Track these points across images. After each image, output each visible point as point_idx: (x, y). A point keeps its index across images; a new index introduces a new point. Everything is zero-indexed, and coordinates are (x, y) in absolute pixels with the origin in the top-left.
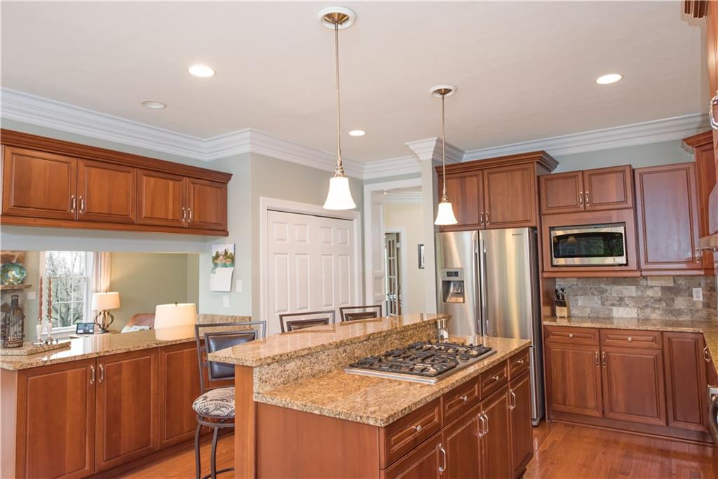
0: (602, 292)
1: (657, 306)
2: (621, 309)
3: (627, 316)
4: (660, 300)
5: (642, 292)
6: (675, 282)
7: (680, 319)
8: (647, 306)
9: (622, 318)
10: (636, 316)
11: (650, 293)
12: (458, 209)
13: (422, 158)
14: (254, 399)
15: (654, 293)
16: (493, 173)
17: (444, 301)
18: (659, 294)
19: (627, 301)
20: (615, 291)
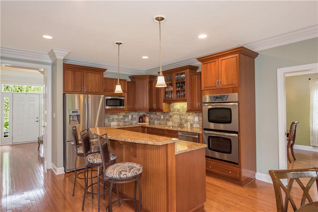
0: (108, 117)
1: (121, 121)
2: (113, 122)
4: (122, 119)
5: (118, 117)
6: (126, 114)
7: (126, 124)
8: (119, 121)
9: (113, 125)
10: (117, 124)
11: (120, 117)
12: (72, 84)
13: (57, 57)
14: (176, 154)
15: (121, 117)
16: (88, 72)
17: (70, 124)
18: (122, 117)
19: (115, 120)
20: (112, 117)
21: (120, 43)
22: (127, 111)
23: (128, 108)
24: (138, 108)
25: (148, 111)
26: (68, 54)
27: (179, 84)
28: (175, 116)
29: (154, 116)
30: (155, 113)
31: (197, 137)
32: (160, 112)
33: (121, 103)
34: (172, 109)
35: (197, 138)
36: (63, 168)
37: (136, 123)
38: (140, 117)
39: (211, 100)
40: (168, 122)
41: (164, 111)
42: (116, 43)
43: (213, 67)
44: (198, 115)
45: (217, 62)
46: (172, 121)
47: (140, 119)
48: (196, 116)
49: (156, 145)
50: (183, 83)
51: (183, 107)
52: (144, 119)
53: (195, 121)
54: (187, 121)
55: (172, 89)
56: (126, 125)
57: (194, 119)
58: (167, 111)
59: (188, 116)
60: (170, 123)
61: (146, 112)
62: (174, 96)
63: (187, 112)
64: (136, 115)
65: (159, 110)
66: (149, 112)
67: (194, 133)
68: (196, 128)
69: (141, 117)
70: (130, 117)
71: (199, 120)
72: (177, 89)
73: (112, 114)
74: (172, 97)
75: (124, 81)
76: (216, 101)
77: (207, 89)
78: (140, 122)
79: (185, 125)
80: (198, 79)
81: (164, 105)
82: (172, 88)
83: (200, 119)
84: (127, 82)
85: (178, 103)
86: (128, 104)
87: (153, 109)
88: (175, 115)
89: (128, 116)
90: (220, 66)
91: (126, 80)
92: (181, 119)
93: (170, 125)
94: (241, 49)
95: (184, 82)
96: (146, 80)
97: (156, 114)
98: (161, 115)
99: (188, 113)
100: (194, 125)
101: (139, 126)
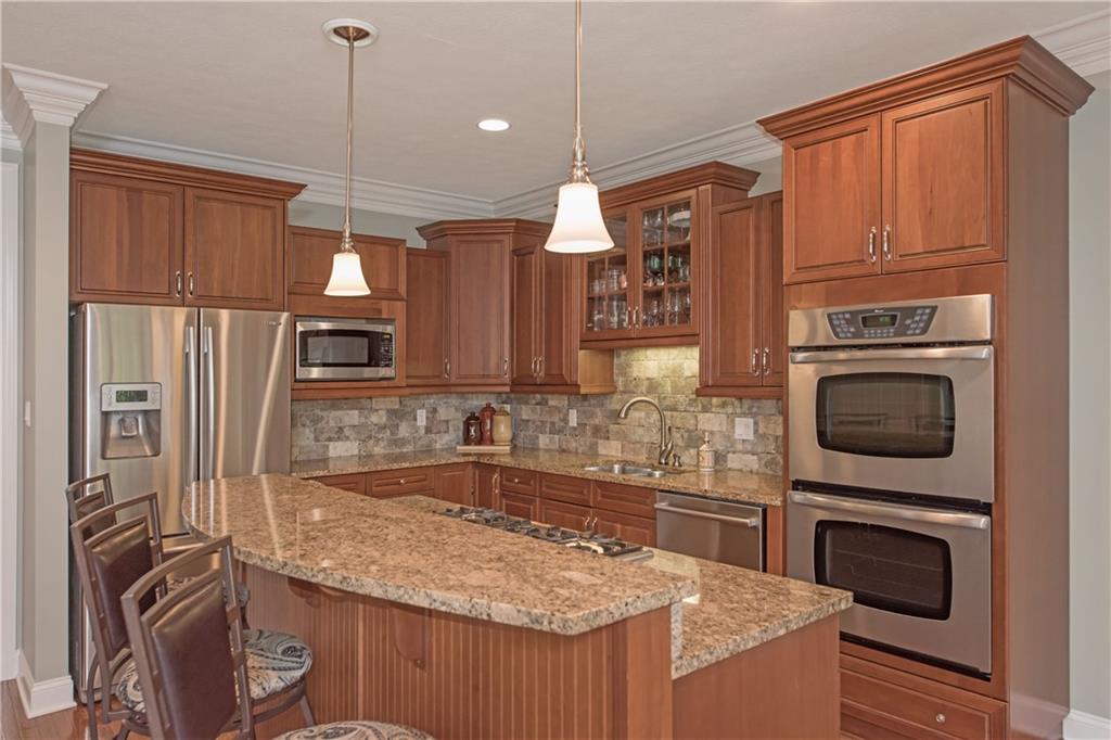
0: (316, 420)
1: (381, 436)
2: (339, 444)
3: (346, 454)
4: (385, 427)
5: (366, 418)
6: (400, 402)
7: (405, 450)
8: (370, 437)
9: (340, 457)
10: (356, 452)
11: (374, 419)
12: (119, 254)
13: (37, 115)
14: (675, 675)
15: (379, 418)
16: (208, 199)
17: (104, 457)
18: (384, 419)
19: (347, 432)
20: (332, 418)
21: (359, 30)
22: (407, 391)
23: (407, 377)
24: (460, 377)
25: (507, 389)
26: (97, 99)
27: (661, 257)
28: (636, 415)
29: (533, 411)
30: (538, 396)
31: (755, 521)
32: (565, 393)
33: (376, 350)
34: (620, 381)
35: (755, 528)
36: (68, 681)
37: (448, 444)
38: (469, 419)
39: (837, 335)
40: (600, 441)
41: (583, 391)
42: (336, 31)
43: (846, 160)
44: (750, 408)
45: (871, 137)
46: (623, 437)
47: (467, 425)
48: (744, 415)
49: (545, 627)
50: (682, 252)
51: (676, 371)
52: (489, 427)
53: (737, 437)
54: (695, 440)
55: (625, 285)
56: (402, 457)
57: (734, 427)
58: (597, 390)
59: (700, 416)
60: (611, 449)
61: (500, 393)
62: (633, 316)
63: (698, 393)
64: (451, 411)
65: (560, 384)
66: (512, 396)
67: (738, 502)
68: (741, 470)
69: (472, 417)
70: (422, 416)
71: (756, 431)
72: (650, 284)
73: (334, 407)
74: (625, 324)
75: (394, 244)
76: (863, 337)
77: (815, 275)
78: (467, 440)
79: (687, 458)
80: (757, 229)
81: (584, 362)
82: (623, 277)
83: (761, 431)
84: (408, 254)
85: (650, 353)
86: (410, 356)
87: (531, 381)
88: (636, 410)
89: (414, 411)
90: (888, 154)
91: (404, 241)
92: (666, 431)
93: (612, 459)
94: (1016, 52)
95: (687, 247)
96: (499, 241)
97: (547, 403)
98: (570, 406)
99: (701, 398)
100: (730, 455)
101: (462, 460)
